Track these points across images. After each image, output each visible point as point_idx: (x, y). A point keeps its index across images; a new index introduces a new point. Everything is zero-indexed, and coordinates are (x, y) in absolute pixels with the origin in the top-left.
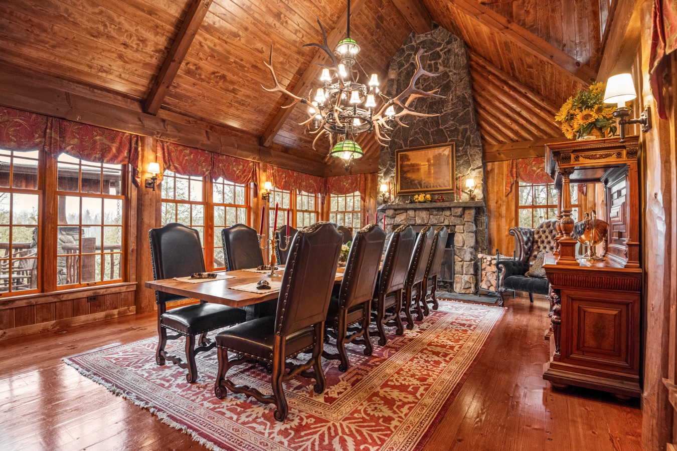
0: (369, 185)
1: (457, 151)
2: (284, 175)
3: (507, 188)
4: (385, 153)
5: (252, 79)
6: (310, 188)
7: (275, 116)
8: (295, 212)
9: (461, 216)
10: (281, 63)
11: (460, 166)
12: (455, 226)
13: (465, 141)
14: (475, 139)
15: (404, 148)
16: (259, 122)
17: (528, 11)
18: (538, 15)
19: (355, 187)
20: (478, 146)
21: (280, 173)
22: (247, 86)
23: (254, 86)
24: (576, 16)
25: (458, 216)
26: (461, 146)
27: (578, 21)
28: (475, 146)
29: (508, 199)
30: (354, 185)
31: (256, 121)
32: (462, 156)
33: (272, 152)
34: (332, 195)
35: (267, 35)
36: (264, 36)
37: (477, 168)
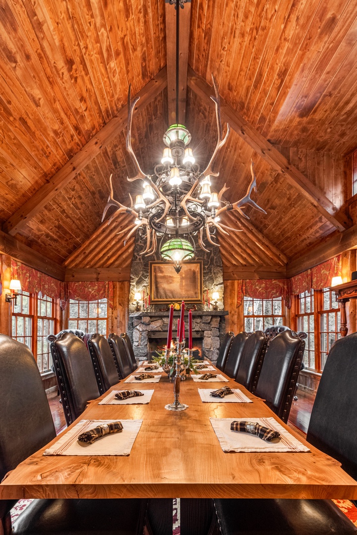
0: (118, 292)
1: (204, 269)
2: (28, 274)
3: (239, 301)
4: (137, 263)
5: (15, 138)
6: (52, 291)
7: (29, 199)
8: (35, 318)
9: (209, 323)
10: (55, 132)
11: (205, 281)
12: (203, 331)
13: (209, 260)
14: (218, 260)
15: (156, 261)
16: (7, 201)
17: (301, 159)
18: (308, 165)
19: (103, 293)
20: (220, 266)
21: (24, 271)
22: (6, 144)
23: (15, 148)
24: (333, 173)
25: (207, 323)
26: (207, 265)
27: (335, 177)
28: (218, 266)
29: (239, 310)
30: (102, 292)
31: (4, 198)
32: (207, 273)
33: (18, 244)
34: (71, 301)
35: (51, 83)
36: (47, 83)
37: (219, 284)
